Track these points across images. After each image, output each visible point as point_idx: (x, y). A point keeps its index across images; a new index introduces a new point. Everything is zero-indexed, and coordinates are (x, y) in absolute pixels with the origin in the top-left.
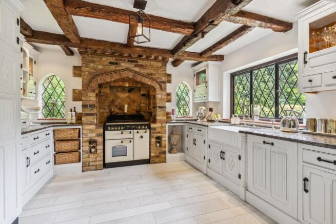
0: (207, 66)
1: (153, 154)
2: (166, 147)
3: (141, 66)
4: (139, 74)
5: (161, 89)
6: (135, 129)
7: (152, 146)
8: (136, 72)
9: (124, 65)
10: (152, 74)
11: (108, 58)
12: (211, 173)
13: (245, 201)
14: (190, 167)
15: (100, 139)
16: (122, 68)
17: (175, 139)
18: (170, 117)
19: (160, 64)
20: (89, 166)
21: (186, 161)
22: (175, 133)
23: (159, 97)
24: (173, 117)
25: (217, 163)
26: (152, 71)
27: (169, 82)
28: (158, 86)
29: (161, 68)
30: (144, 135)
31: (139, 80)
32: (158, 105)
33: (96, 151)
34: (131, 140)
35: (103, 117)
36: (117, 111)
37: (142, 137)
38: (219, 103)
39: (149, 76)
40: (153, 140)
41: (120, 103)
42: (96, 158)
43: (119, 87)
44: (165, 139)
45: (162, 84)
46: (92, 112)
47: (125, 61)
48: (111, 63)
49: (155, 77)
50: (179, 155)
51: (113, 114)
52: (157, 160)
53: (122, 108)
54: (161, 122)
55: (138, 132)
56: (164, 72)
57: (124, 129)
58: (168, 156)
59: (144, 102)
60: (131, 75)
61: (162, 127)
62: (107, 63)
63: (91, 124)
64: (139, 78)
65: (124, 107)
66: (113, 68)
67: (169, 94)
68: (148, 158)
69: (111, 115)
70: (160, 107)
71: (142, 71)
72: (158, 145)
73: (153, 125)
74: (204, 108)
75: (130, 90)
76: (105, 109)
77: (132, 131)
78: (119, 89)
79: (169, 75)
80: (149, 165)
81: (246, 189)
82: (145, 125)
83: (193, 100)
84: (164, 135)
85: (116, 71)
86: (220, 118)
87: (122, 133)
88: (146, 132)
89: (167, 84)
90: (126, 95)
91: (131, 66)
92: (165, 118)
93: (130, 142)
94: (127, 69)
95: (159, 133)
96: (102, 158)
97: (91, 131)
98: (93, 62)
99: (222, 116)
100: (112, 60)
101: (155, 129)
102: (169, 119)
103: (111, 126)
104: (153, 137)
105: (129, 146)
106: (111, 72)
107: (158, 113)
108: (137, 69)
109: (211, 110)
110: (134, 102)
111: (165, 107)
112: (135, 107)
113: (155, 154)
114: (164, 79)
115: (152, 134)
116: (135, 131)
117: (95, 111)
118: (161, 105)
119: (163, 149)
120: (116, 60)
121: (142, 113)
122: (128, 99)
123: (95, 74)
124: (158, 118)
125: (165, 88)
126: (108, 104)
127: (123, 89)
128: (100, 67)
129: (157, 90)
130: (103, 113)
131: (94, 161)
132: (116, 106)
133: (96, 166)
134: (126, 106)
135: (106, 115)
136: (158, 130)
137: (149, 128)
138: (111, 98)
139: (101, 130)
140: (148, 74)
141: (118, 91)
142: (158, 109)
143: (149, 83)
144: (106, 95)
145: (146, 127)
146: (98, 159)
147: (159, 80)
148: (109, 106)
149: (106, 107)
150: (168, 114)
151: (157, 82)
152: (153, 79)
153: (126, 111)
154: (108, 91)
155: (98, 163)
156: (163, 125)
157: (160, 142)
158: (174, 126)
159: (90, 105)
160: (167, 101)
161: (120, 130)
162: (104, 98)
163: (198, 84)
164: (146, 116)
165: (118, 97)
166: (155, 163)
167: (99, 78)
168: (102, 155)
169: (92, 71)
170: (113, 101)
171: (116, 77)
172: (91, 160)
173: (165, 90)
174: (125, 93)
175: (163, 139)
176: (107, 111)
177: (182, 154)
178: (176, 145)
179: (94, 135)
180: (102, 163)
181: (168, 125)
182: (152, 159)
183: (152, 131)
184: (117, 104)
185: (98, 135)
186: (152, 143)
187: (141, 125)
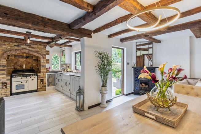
0: (65, 49)
1: (39, 87)
2: (46, 84)
3: (33, 47)
4: (32, 51)
5: (43, 58)
6: (29, 76)
7: (38, 84)
8: (29, 50)
9: (23, 47)
10: (38, 51)
11: (14, 43)
12: (63, 91)
13: (70, 97)
14: (56, 91)
15: (9, 82)
16: (21, 48)
17: (50, 80)
18: (49, 70)
19: (43, 47)
20: (2, 95)
21: (56, 89)
22: (51, 77)
23: (42, 61)
24: (51, 70)
25: (65, 87)
26: (38, 50)
27: (48, 54)
28: (42, 57)
29: (43, 48)
30: (34, 79)
31: (31, 54)
32: (41, 65)
33: (6, 88)
34: (27, 82)
35: (10, 71)
36: (19, 68)
37: (33, 80)
38: (70, 64)
39: (36, 52)
40: (39, 81)
41: (20, 64)
42: (6, 91)
43: (20, 56)
44: (46, 80)
45: (44, 56)
46: (4, 69)
47: (23, 45)
48: (15, 46)
49: (40, 52)
50: (52, 87)
51: (16, 69)
52: (41, 90)
53: (22, 66)
54: (43, 72)
55: (31, 78)
56: (44, 50)
57: (23, 77)
58: (47, 88)
59: (35, 63)
60: (27, 51)
61: (44, 75)
62: (13, 45)
63: (3, 74)
64: (31, 53)
65: (23, 66)
66: (16, 48)
67: (48, 60)
68: (36, 89)
69: (15, 70)
70: (42, 66)
71: (33, 50)
72: (42, 83)
73: (39, 74)
74: (65, 66)
75: (27, 57)
76: (11, 67)
77: (27, 77)
78: (20, 57)
79: (48, 51)
80: (37, 92)
81: (71, 93)
82: (34, 74)
83: (60, 62)
84: (45, 78)
85: (18, 50)
86: (70, 70)
87: (22, 78)
88: (35, 77)
89: (47, 56)
90: (25, 60)
91: (27, 47)
92: (45, 71)
93: (26, 82)
94: (25, 49)
95: (42, 77)
96: (10, 91)
97: (3, 78)
98: (5, 45)
99: (71, 70)
100: (16, 44)
101: (40, 76)
102: (48, 71)
103: (15, 75)
104: (39, 80)
105: (26, 85)
106: (15, 50)
107: (41, 69)
108: (30, 49)
109: (68, 67)
110: (29, 63)
111: (45, 66)
112: (30, 66)
113: (40, 87)
114: (45, 53)
115: (38, 78)
116: (29, 77)
117: (5, 68)
118: (43, 65)
119: (44, 85)
120: (18, 44)
121: (33, 69)
122: (25, 62)
123: (6, 51)
124: (41, 71)
125: (45, 57)
126: (13, 64)
127: (23, 57)
128: (9, 47)
129: (41, 58)
130: (10, 69)
131: (5, 93)
132: (18, 65)
133: (6, 94)
134: (24, 65)
135: (12, 70)
136: (42, 76)
137: (37, 75)
138: (15, 61)
139: (9, 78)
140: (36, 51)
141: (19, 58)
142: (42, 67)
143: (37, 55)
144: (12, 60)
145: (35, 75)
146: (7, 91)
147: (42, 54)
148: (14, 65)
149: (12, 66)
150: (47, 69)
151: (41, 55)
152: (39, 54)
153: (24, 67)
154: (13, 58)
155: (7, 93)
156: (44, 74)
157: (43, 82)
158: (50, 74)
159: (3, 66)
160: (47, 63)
161: (21, 77)
162: (10, 61)
163: (62, 56)
164: (36, 70)
165: (19, 61)
166: (40, 91)
167: (8, 53)
168: (10, 89)
169: (4, 49)
170: (16, 63)
171: (18, 52)
172: (3, 92)
173: (45, 58)
174: (24, 59)
175: (44, 80)
176: (13, 68)
177: (54, 86)
178: (51, 83)
179: (5, 80)
180: (10, 93)
181: (47, 74)
182: (38, 90)
183: (38, 77)
184: (19, 64)
185: (8, 80)
186: (38, 82)
187: (32, 74)
